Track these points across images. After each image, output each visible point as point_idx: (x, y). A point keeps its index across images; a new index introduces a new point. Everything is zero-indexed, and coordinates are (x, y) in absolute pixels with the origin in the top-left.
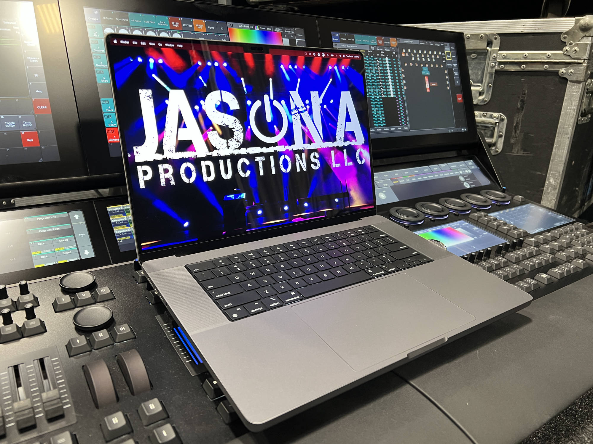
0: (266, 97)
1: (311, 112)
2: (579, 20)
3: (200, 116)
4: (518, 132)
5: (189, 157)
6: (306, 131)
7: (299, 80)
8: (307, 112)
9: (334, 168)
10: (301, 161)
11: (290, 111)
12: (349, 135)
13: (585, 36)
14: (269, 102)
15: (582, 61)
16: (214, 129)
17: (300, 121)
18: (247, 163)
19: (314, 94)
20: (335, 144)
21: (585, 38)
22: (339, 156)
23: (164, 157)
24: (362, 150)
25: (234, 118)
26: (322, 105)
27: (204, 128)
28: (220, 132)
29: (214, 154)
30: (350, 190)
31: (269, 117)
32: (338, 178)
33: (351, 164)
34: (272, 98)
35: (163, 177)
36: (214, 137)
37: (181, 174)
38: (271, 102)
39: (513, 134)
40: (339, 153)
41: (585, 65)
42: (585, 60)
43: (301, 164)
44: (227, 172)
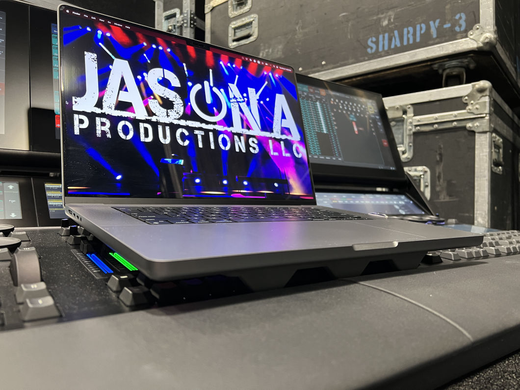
0: (206, 83)
1: (248, 104)
2: (475, 85)
3: (142, 84)
4: (441, 180)
5: (128, 117)
6: (245, 118)
7: (237, 76)
8: (245, 104)
9: (272, 156)
10: (239, 143)
11: (229, 99)
12: (285, 130)
13: (483, 96)
14: (209, 88)
15: (484, 115)
16: (155, 98)
17: (238, 109)
18: (187, 133)
19: (251, 91)
20: (272, 135)
21: (483, 98)
22: (277, 146)
23: (103, 111)
24: (298, 145)
25: (176, 94)
26: (259, 100)
27: (145, 95)
28: (161, 102)
29: (154, 119)
30: (289, 178)
31: (209, 100)
32: (277, 165)
33: (288, 155)
34: (212, 85)
35: (99, 129)
36: (154, 105)
37: (118, 129)
38: (211, 88)
39: (437, 182)
40: (276, 143)
41: (487, 118)
42: (486, 114)
43: (240, 145)
44: (165, 137)
